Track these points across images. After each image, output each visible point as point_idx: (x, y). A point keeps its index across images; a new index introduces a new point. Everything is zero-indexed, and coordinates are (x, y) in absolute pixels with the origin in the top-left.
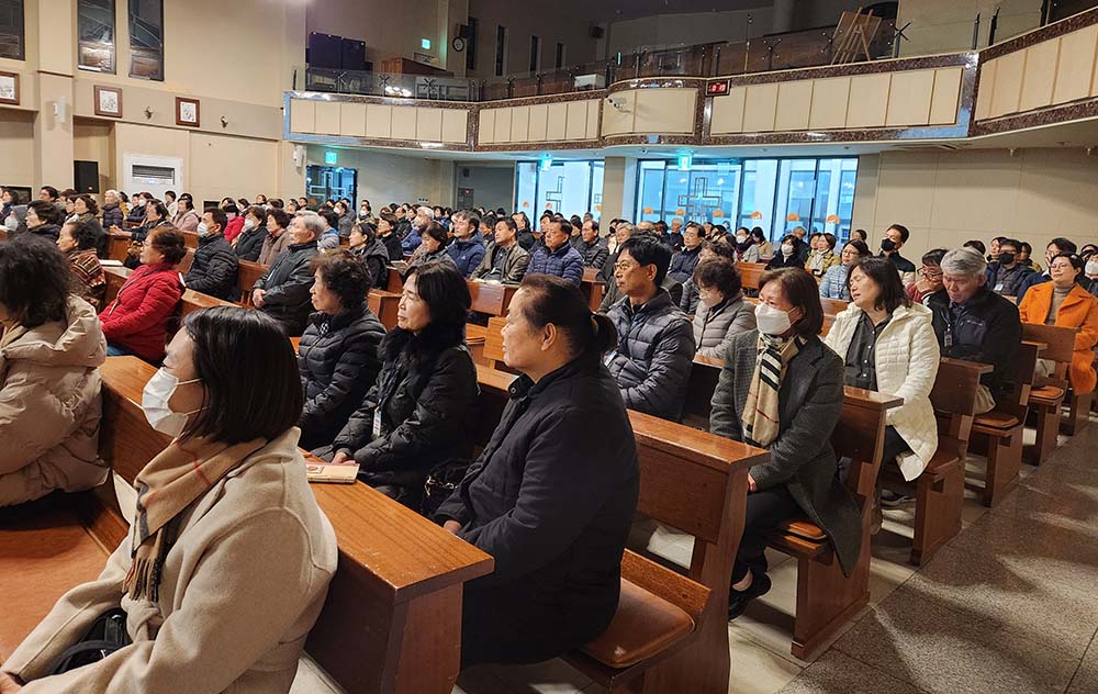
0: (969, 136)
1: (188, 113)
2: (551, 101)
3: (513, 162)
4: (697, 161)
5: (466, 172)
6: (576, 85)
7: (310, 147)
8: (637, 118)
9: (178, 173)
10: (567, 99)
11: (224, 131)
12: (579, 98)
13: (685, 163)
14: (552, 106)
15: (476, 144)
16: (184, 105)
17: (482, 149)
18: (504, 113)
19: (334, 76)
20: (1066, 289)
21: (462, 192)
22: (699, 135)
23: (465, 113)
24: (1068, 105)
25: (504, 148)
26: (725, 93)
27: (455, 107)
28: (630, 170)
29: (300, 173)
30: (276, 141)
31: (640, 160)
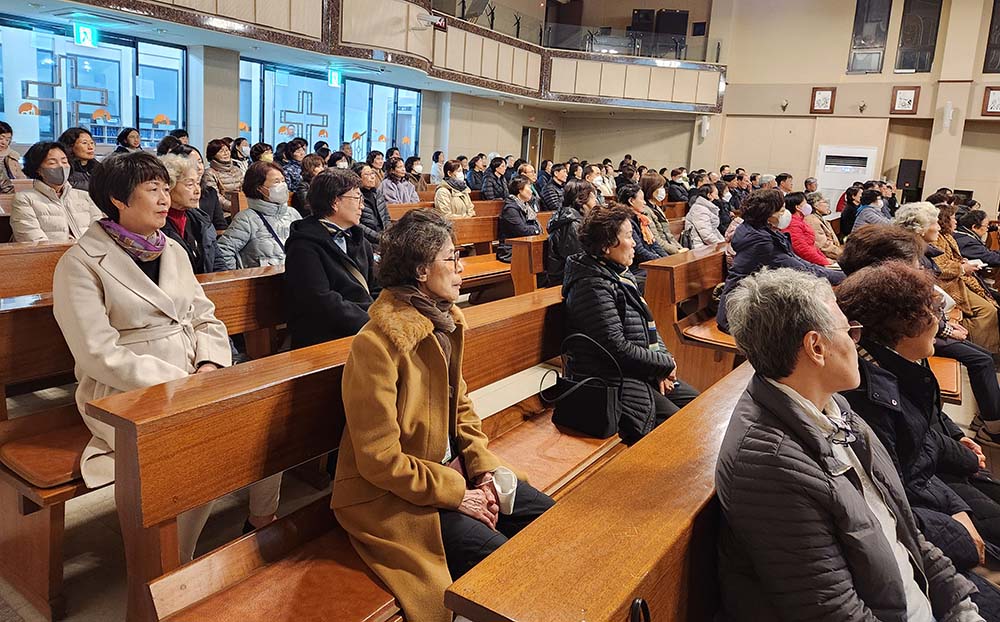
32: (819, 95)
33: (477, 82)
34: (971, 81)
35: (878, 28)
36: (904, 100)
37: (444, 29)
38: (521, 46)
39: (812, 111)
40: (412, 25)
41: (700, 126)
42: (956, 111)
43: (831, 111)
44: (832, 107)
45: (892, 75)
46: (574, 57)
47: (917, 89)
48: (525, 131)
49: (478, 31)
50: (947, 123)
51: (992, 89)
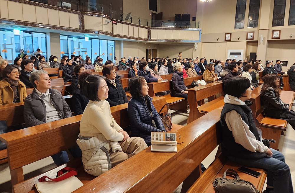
32: (227, 36)
33: (127, 37)
34: (268, 29)
35: (242, 15)
36: (250, 36)
37: (116, 24)
38: (141, 27)
39: (225, 40)
40: (104, 24)
41: (195, 46)
42: (264, 38)
43: (230, 40)
44: (231, 39)
45: (246, 29)
46: (157, 29)
47: (254, 32)
48: (147, 50)
49: (127, 24)
50: (261, 42)
51: (274, 31)
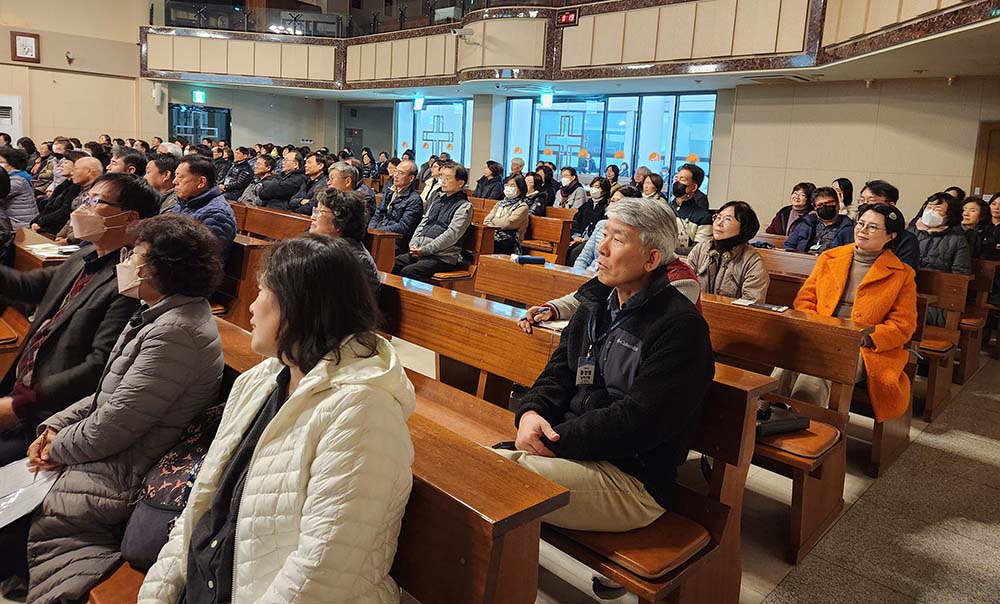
0: (817, 65)
1: (26, 47)
2: (412, 35)
3: (391, 101)
4: (558, 99)
5: (354, 113)
6: (436, 18)
7: (172, 86)
8: (486, 51)
9: (15, 112)
10: (427, 33)
11: (70, 67)
12: (438, 32)
13: (547, 101)
14: (413, 41)
15: (344, 82)
16: (20, 40)
17: (349, 87)
18: (368, 49)
19: (193, 10)
20: (871, 257)
21: (349, 132)
22: (550, 69)
23: (331, 50)
24: (916, 22)
25: (370, 85)
26: (574, 23)
27: (322, 43)
28: (498, 109)
29: (161, 112)
30: (134, 78)
31: (509, 98)
